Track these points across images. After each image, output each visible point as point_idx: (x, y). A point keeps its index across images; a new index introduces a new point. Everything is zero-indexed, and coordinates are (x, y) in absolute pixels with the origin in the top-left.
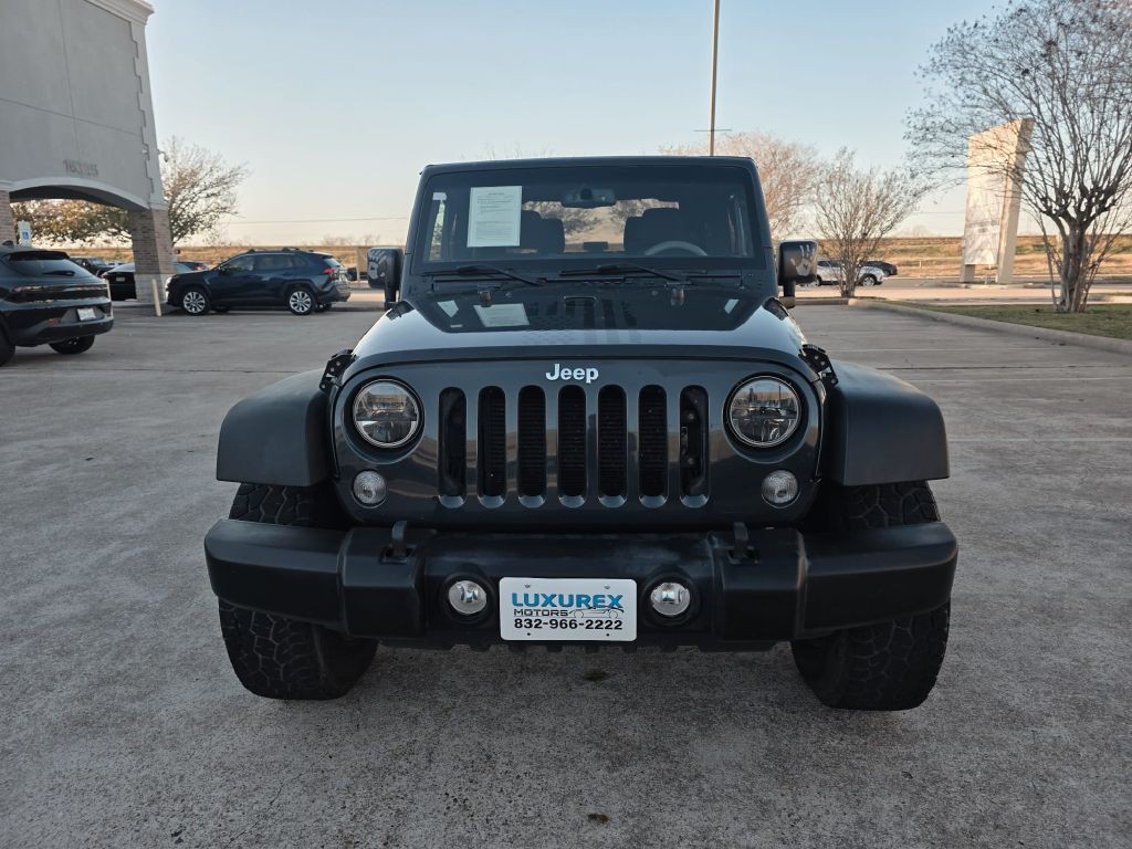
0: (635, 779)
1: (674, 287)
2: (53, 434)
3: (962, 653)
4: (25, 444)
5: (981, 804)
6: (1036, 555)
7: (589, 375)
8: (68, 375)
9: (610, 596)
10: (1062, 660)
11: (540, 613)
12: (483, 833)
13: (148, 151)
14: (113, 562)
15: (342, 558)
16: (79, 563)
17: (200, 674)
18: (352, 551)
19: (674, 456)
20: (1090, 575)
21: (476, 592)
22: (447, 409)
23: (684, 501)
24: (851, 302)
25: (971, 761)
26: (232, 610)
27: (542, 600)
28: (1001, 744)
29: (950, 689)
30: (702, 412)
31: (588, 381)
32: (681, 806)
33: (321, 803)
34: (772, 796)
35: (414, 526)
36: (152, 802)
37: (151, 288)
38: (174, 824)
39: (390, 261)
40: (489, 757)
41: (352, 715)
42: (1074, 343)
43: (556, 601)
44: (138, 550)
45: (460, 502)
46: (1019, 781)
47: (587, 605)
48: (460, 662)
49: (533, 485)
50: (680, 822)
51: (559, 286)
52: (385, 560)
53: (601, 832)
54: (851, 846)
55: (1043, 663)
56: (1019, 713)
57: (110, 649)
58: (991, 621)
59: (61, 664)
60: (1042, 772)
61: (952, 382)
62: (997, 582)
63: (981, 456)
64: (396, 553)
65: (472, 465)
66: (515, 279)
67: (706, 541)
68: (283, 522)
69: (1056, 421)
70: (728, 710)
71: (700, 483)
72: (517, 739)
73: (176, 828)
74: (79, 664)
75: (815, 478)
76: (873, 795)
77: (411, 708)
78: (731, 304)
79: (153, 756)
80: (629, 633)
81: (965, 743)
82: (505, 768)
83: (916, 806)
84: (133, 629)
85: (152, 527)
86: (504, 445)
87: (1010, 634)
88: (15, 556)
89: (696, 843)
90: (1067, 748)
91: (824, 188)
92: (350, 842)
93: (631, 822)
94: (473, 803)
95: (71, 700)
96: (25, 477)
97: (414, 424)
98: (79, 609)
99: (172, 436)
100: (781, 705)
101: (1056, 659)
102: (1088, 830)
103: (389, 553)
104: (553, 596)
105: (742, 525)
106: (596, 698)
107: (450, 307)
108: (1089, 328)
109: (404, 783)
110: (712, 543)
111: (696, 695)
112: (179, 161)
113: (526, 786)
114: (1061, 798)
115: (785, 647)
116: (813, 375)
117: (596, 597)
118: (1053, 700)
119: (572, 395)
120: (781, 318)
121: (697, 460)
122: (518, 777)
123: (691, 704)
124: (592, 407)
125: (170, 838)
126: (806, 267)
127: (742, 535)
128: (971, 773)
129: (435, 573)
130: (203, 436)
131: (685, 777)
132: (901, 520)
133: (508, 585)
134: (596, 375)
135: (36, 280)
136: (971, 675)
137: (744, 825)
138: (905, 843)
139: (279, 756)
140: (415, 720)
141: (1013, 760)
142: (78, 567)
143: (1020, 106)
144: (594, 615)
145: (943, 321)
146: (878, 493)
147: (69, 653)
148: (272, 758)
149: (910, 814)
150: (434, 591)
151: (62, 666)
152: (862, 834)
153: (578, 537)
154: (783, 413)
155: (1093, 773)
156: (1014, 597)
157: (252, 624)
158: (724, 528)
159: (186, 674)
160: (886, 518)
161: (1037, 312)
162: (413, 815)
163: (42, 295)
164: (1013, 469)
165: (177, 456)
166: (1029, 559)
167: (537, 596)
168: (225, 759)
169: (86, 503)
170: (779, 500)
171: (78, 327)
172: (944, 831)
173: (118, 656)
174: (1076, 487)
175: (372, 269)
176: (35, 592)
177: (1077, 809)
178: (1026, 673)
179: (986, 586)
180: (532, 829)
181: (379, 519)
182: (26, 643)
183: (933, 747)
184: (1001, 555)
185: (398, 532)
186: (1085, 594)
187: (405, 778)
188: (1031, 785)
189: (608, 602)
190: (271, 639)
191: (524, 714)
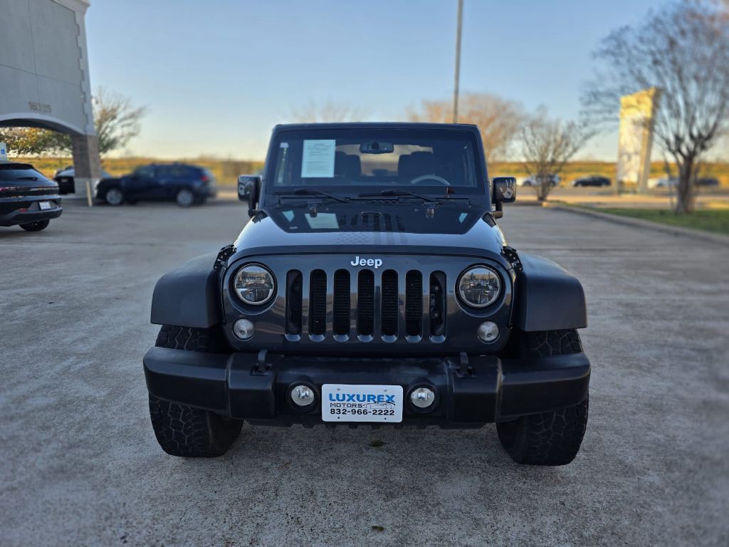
0: (400, 506)
1: (428, 206)
2: (25, 286)
3: (599, 431)
4: (8, 292)
5: (605, 520)
6: (649, 371)
7: (376, 263)
8: (32, 245)
9: (387, 396)
10: (659, 436)
11: (346, 406)
12: (309, 538)
13: (85, 97)
14: (72, 370)
15: (228, 372)
16: (49, 371)
17: (132, 442)
18: (234, 367)
19: (426, 310)
20: (681, 384)
21: (307, 393)
22: (291, 282)
23: (432, 339)
24: (545, 204)
25: (600, 496)
26: (157, 402)
27: (347, 398)
28: (619, 486)
29: (591, 453)
30: (443, 285)
31: (376, 267)
32: (427, 521)
33: (211, 519)
34: (482, 516)
35: (271, 353)
36: (107, 519)
37: (85, 187)
38: (122, 532)
39: (252, 184)
40: (312, 493)
41: (227, 467)
42: (683, 235)
43: (355, 398)
44: (87, 363)
45: (299, 338)
46: (628, 507)
47: (374, 401)
48: (294, 435)
49: (341, 328)
50: (427, 531)
51: (358, 203)
52: (254, 373)
53: (380, 537)
54: (527, 545)
55: (648, 438)
56: (630, 468)
57: (74, 426)
58: (618, 412)
59: (44, 435)
60: (642, 502)
61: (605, 260)
62: (624, 387)
63: (620, 308)
64: (260, 369)
65: (306, 314)
66: (330, 198)
67: (444, 363)
68: (189, 349)
69: (668, 286)
70: (457, 465)
71: (441, 328)
72: (329, 481)
73: (123, 534)
74: (55, 435)
75: (509, 327)
76: (542, 515)
77: (264, 463)
78: (463, 216)
79: (106, 492)
80: (398, 417)
81: (598, 485)
82: (322, 499)
83: (566, 522)
84: (88, 413)
85: (94, 349)
86: (325, 300)
87: (629, 420)
88: (8, 366)
89: (436, 543)
90: (658, 488)
91: (528, 130)
92: (229, 543)
93: (397, 531)
94: (302, 519)
95: (52, 457)
96: (10, 314)
97: (271, 291)
98: (52, 400)
99: (104, 288)
100: (489, 462)
101: (655, 435)
102: (666, 536)
103: (256, 369)
104: (354, 395)
105: (465, 354)
106: (377, 457)
107: (289, 215)
108: (693, 225)
109: (261, 508)
110: (448, 364)
111: (438, 455)
112: (104, 101)
113: (335, 510)
114: (652, 517)
115: (492, 426)
116: (508, 265)
117: (379, 396)
118: (652, 460)
119: (366, 274)
120: (492, 226)
121: (440, 314)
122: (330, 504)
123: (436, 461)
124: (378, 282)
125: (120, 541)
126: (509, 193)
127: (465, 360)
128: (600, 502)
129: (283, 381)
130: (125, 288)
131: (430, 505)
132: (560, 351)
133: (327, 389)
134: (381, 263)
135: (12, 183)
136: (605, 444)
137: (465, 533)
138: (559, 543)
139: (184, 492)
140: (267, 470)
141: (626, 495)
142: (49, 373)
143: (653, 81)
144: (378, 407)
145: (602, 218)
146: (547, 336)
147: (48, 428)
148: (180, 493)
149: (563, 526)
150: (283, 392)
151: (44, 436)
152: (534, 538)
153: (368, 360)
154: (490, 287)
155: (671, 503)
156: (633, 398)
157: (169, 411)
158: (455, 356)
159: (123, 441)
160: (551, 350)
161: (661, 214)
162: (267, 527)
163: (16, 193)
164: (638, 316)
165: (108, 301)
166: (644, 374)
167: (344, 395)
168: (150, 493)
169: (51, 332)
170: (488, 339)
171: (39, 214)
172: (582, 536)
173: (79, 430)
174: (677, 328)
175: (241, 189)
176: (22, 389)
177: (660, 524)
178: (637, 443)
179: (617, 390)
180: (338, 535)
181: (249, 348)
182: (20, 422)
183: (579, 487)
184: (627, 371)
185: (262, 357)
186: (676, 396)
187: (261, 505)
188: (634, 510)
189: (386, 399)
190: (181, 420)
191: (334, 467)
